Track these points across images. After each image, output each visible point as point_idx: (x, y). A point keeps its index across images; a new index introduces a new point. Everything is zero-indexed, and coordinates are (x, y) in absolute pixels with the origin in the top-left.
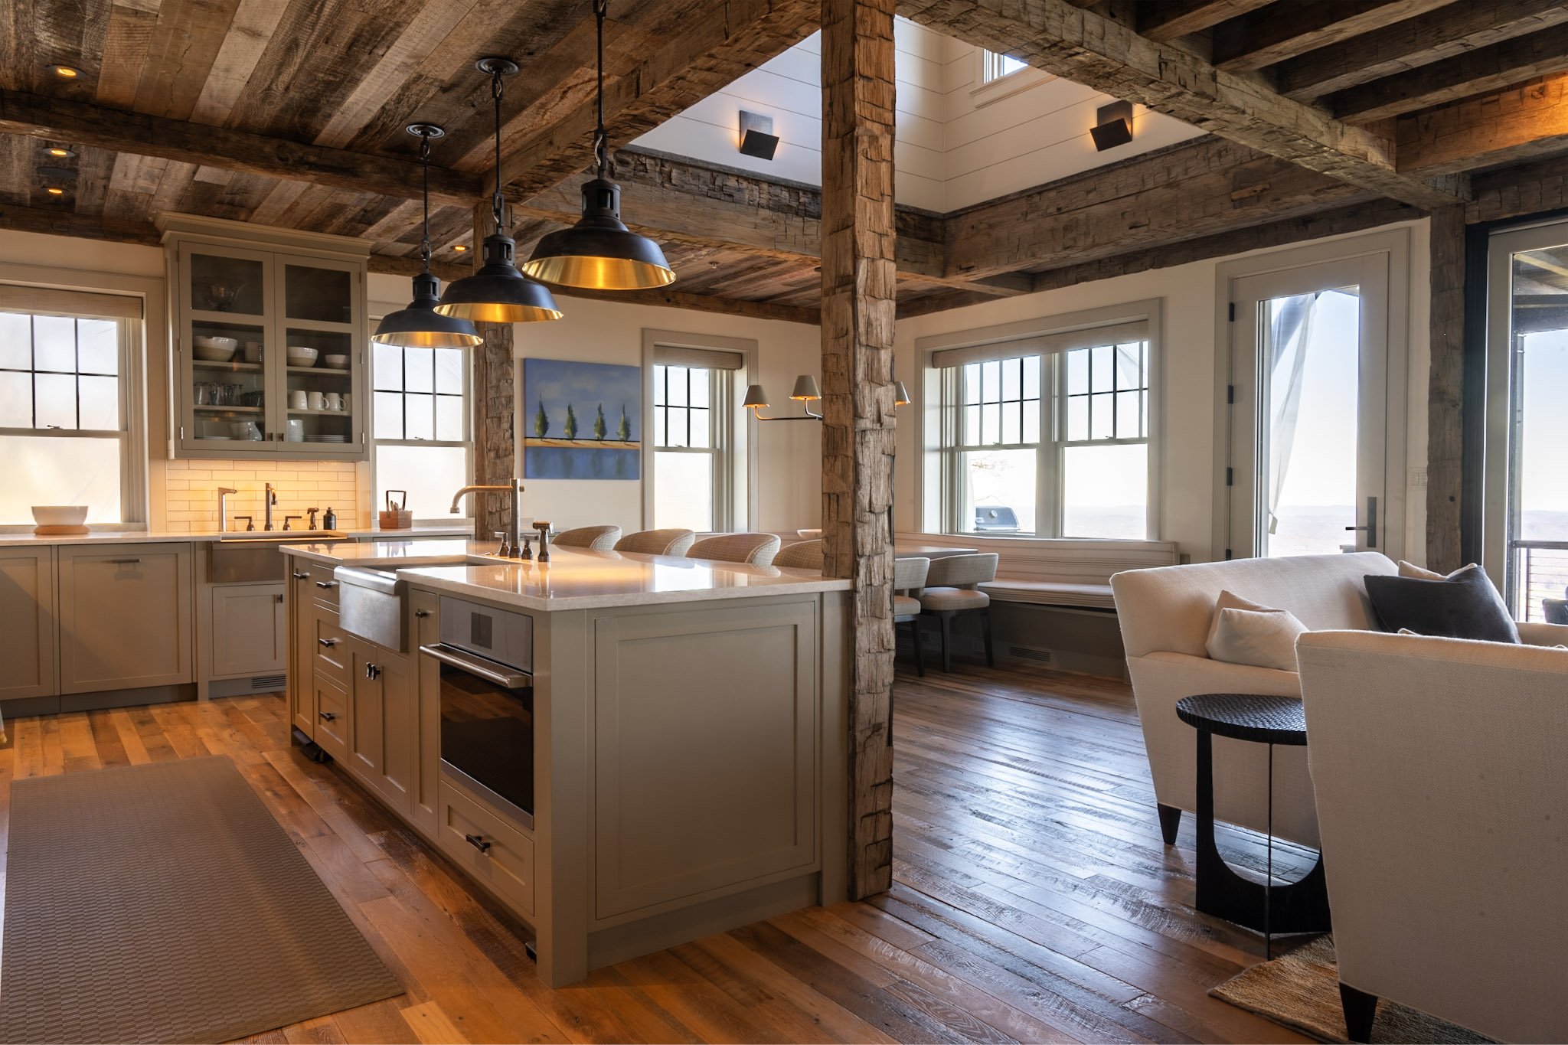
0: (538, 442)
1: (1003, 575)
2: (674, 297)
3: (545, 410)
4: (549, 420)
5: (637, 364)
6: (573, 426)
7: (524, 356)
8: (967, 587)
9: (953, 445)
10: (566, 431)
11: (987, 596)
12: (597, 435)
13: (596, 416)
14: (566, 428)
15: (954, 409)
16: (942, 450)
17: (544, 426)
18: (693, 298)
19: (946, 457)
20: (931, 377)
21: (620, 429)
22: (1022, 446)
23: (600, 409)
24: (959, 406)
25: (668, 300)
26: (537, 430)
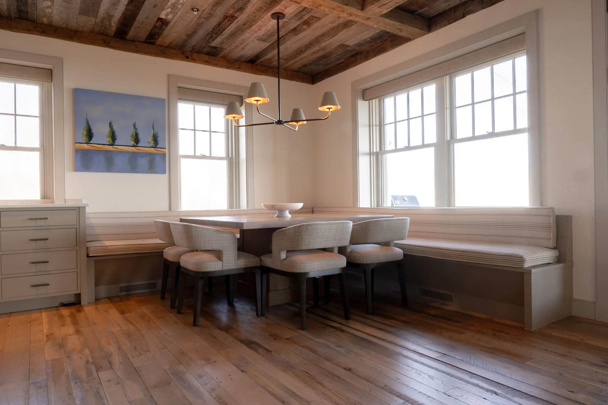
0: (86, 146)
1: (412, 235)
2: (191, 55)
3: (90, 124)
4: (93, 131)
5: (164, 96)
6: (113, 136)
7: (74, 87)
8: (386, 244)
9: (378, 150)
10: (108, 139)
11: (401, 251)
12: (132, 143)
13: (132, 131)
14: (108, 137)
15: (378, 128)
16: (370, 154)
17: (90, 135)
18: (206, 57)
19: (374, 158)
20: (362, 106)
21: (150, 139)
22: (424, 146)
23: (134, 126)
24: (381, 125)
25: (187, 57)
26: (84, 138)
